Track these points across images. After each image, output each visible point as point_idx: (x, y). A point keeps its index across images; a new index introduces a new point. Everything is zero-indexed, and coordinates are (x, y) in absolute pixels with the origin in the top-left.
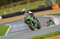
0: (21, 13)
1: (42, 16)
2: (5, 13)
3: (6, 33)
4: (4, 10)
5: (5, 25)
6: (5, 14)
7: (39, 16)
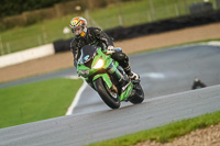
0: (126, 33)
1: (204, 44)
2: (67, 30)
3: (69, 105)
4: (64, 19)
5: (67, 77)
6: (68, 37)
7: (192, 45)
